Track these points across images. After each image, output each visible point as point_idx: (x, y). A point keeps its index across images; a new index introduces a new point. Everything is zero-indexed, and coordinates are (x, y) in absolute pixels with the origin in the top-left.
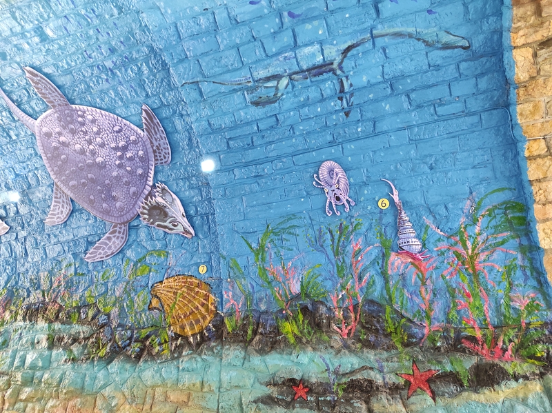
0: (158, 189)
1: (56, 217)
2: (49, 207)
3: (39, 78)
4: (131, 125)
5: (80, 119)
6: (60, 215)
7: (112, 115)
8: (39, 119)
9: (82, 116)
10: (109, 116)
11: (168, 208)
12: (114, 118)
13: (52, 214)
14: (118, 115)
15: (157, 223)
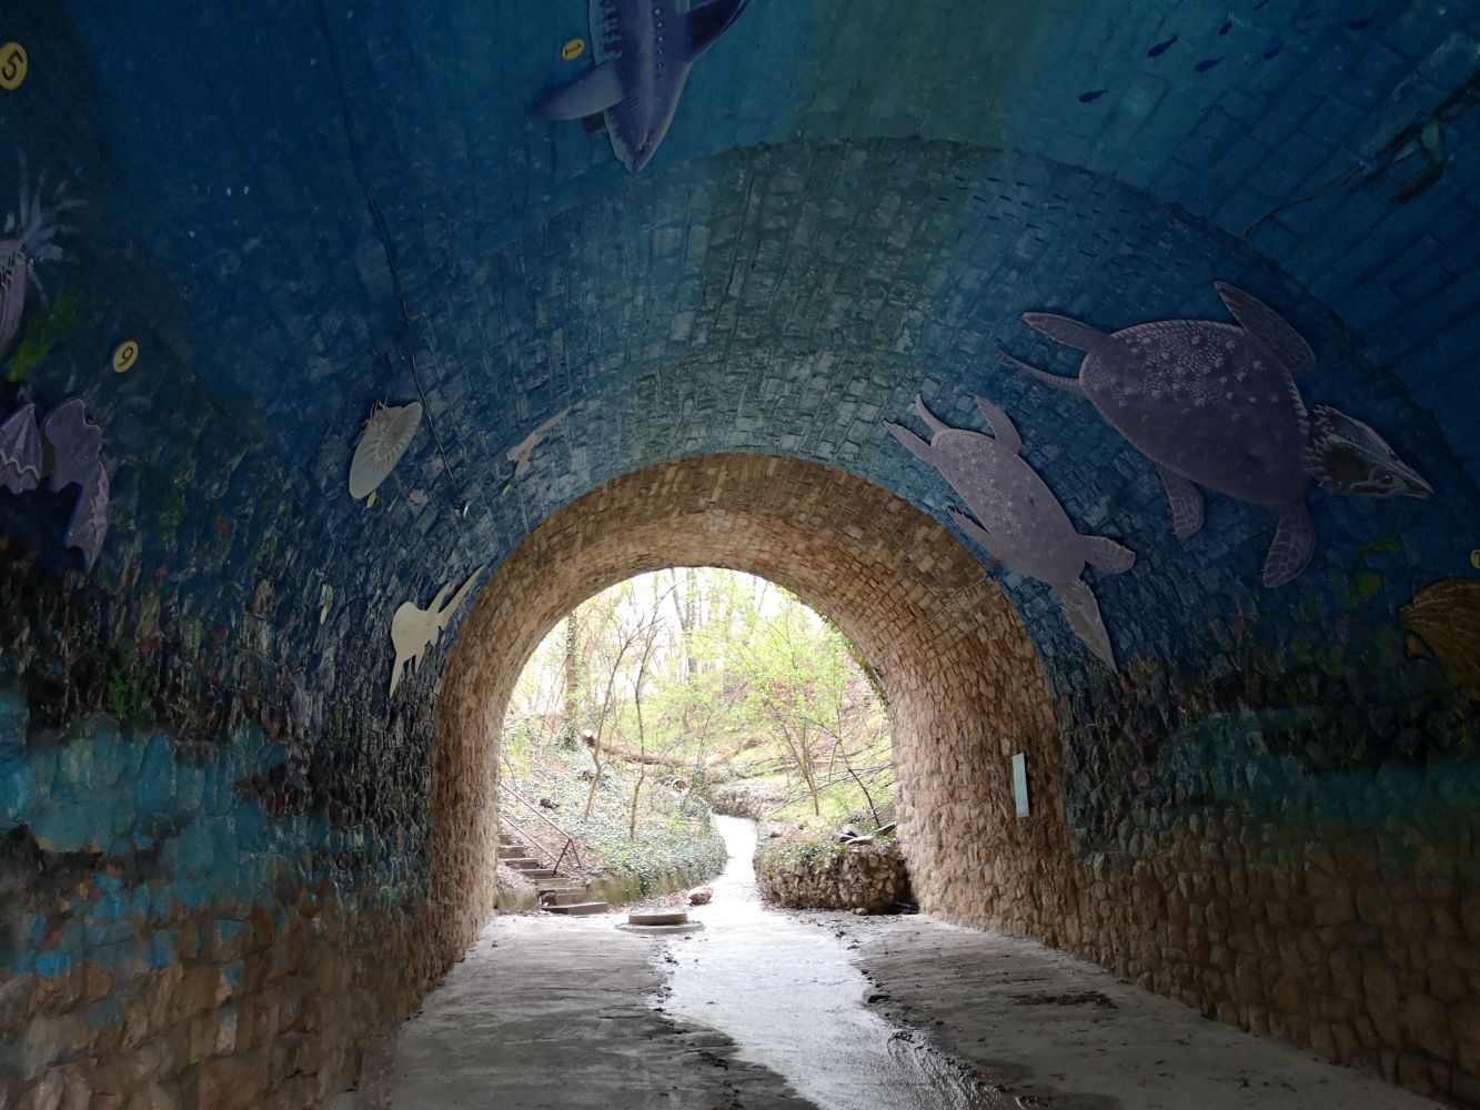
0: (1323, 420)
1: (1185, 520)
2: (1169, 506)
3: (1047, 320)
4: (1216, 324)
5: (1134, 350)
6: (1191, 516)
7: (1176, 322)
8: (1081, 375)
9: (1135, 344)
10: (1174, 326)
11: (1359, 450)
12: (1183, 326)
13: (1178, 518)
14: (1186, 319)
15: (1352, 486)
